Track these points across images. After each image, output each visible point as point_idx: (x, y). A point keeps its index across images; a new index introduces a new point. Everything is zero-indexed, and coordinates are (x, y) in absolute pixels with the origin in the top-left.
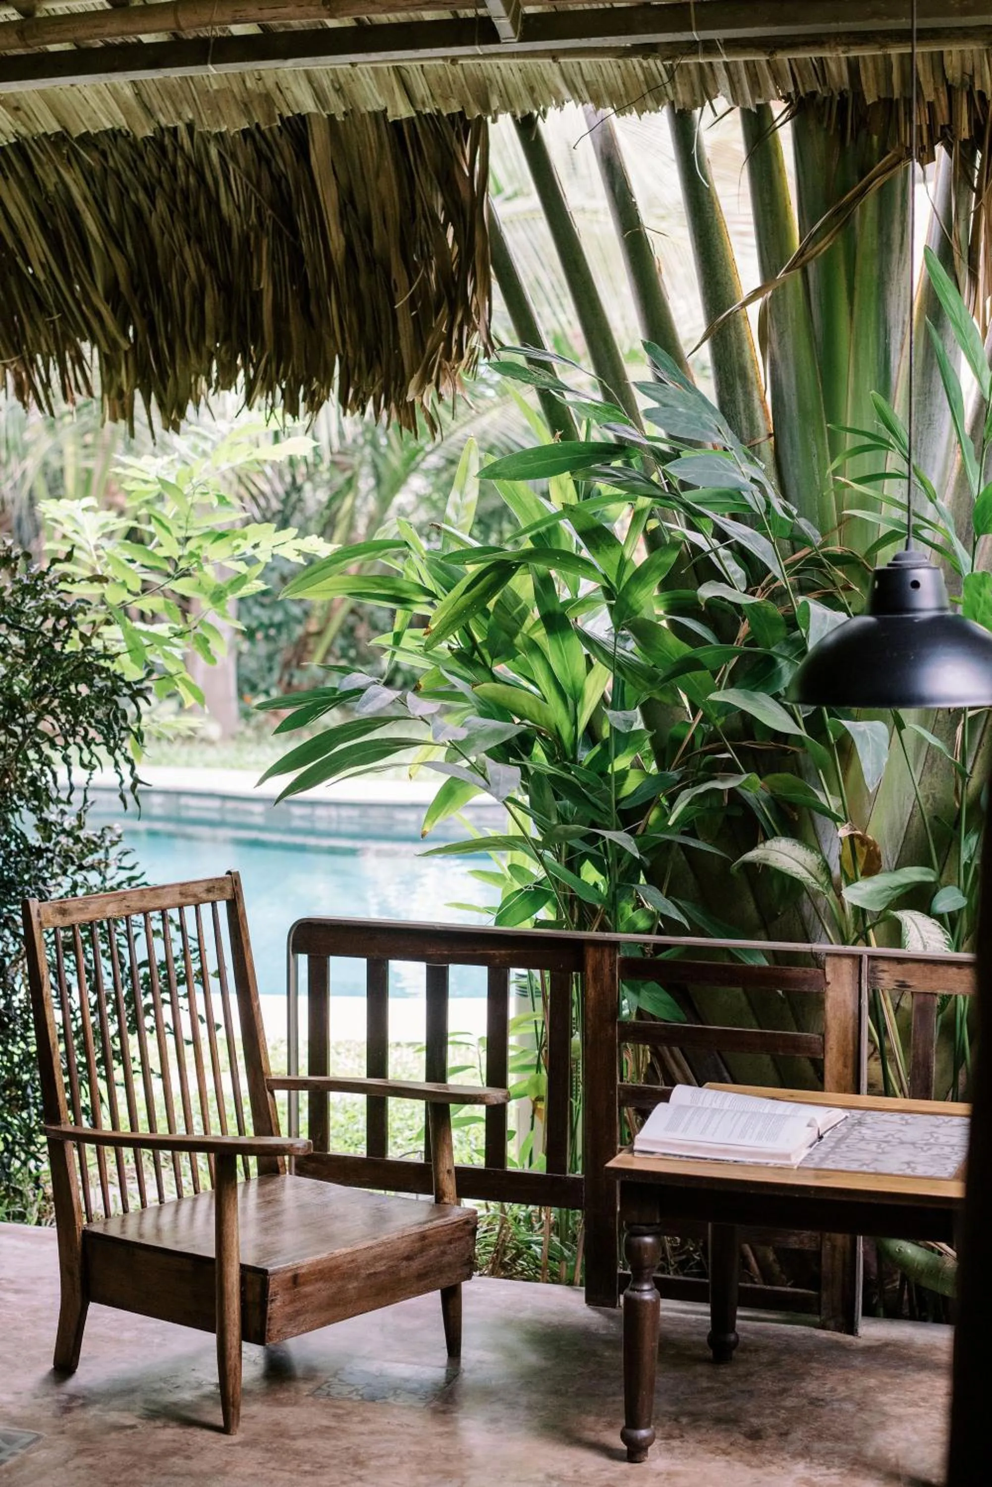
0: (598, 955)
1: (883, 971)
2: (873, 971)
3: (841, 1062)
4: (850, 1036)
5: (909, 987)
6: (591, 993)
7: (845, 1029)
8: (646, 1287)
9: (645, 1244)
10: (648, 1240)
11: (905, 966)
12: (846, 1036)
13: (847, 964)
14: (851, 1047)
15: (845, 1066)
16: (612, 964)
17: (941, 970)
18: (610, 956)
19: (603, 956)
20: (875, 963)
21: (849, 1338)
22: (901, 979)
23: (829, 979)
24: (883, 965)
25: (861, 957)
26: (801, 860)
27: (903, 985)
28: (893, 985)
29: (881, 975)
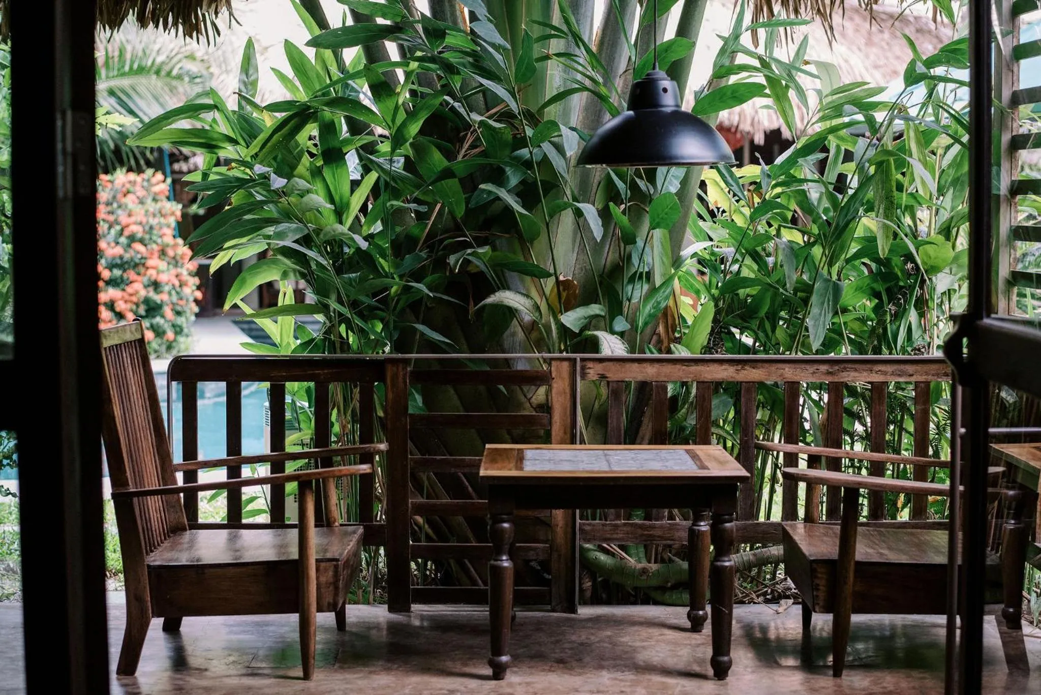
0: (395, 369)
1: (590, 368)
2: (583, 368)
3: (562, 431)
4: (568, 413)
5: (607, 377)
6: (390, 396)
7: (565, 409)
8: (504, 558)
9: (505, 528)
10: (506, 525)
11: (604, 364)
12: (566, 413)
13: (566, 365)
14: (569, 420)
15: (565, 433)
16: (405, 375)
17: (628, 365)
18: (403, 369)
19: (398, 369)
20: (584, 363)
21: (573, 615)
22: (600, 373)
23: (553, 376)
24: (590, 364)
25: (575, 359)
26: (522, 303)
27: (603, 377)
28: (596, 378)
29: (588, 371)
